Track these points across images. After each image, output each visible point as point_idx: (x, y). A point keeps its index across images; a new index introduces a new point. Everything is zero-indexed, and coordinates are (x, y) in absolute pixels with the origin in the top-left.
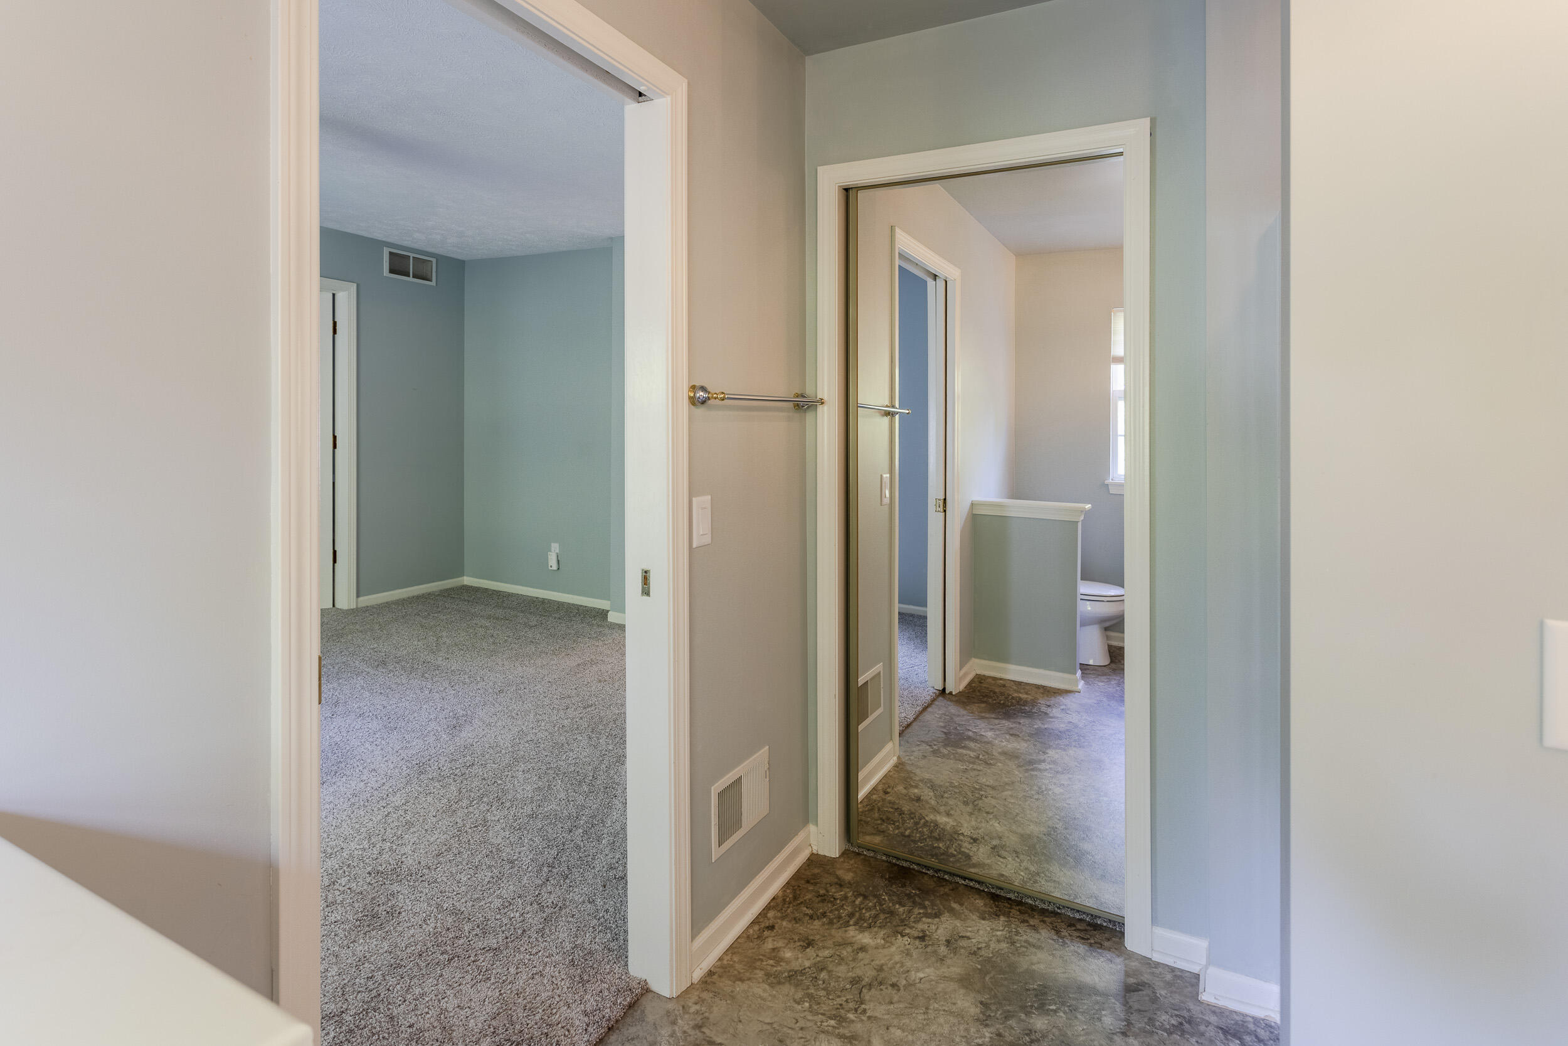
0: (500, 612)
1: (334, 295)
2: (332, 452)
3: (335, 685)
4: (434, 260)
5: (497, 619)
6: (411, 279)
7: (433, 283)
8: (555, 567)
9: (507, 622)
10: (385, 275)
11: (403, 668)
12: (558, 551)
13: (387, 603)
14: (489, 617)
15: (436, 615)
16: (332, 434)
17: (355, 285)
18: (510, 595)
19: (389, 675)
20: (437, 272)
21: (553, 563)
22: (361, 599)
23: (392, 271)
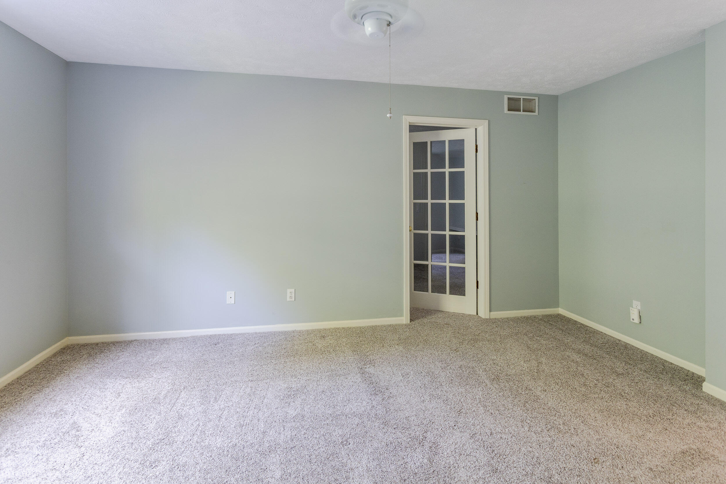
0: (587, 349)
1: (476, 129)
2: (476, 222)
3: (463, 390)
4: (537, 99)
5: (586, 355)
6: (522, 113)
7: (536, 113)
8: (637, 321)
9: (595, 361)
10: (505, 113)
11: (511, 389)
12: (639, 308)
13: (507, 318)
14: (579, 352)
15: (538, 338)
16: (476, 211)
17: (488, 121)
18: (595, 332)
19: (500, 394)
20: (538, 106)
21: (634, 316)
22: (492, 313)
23: (509, 110)
